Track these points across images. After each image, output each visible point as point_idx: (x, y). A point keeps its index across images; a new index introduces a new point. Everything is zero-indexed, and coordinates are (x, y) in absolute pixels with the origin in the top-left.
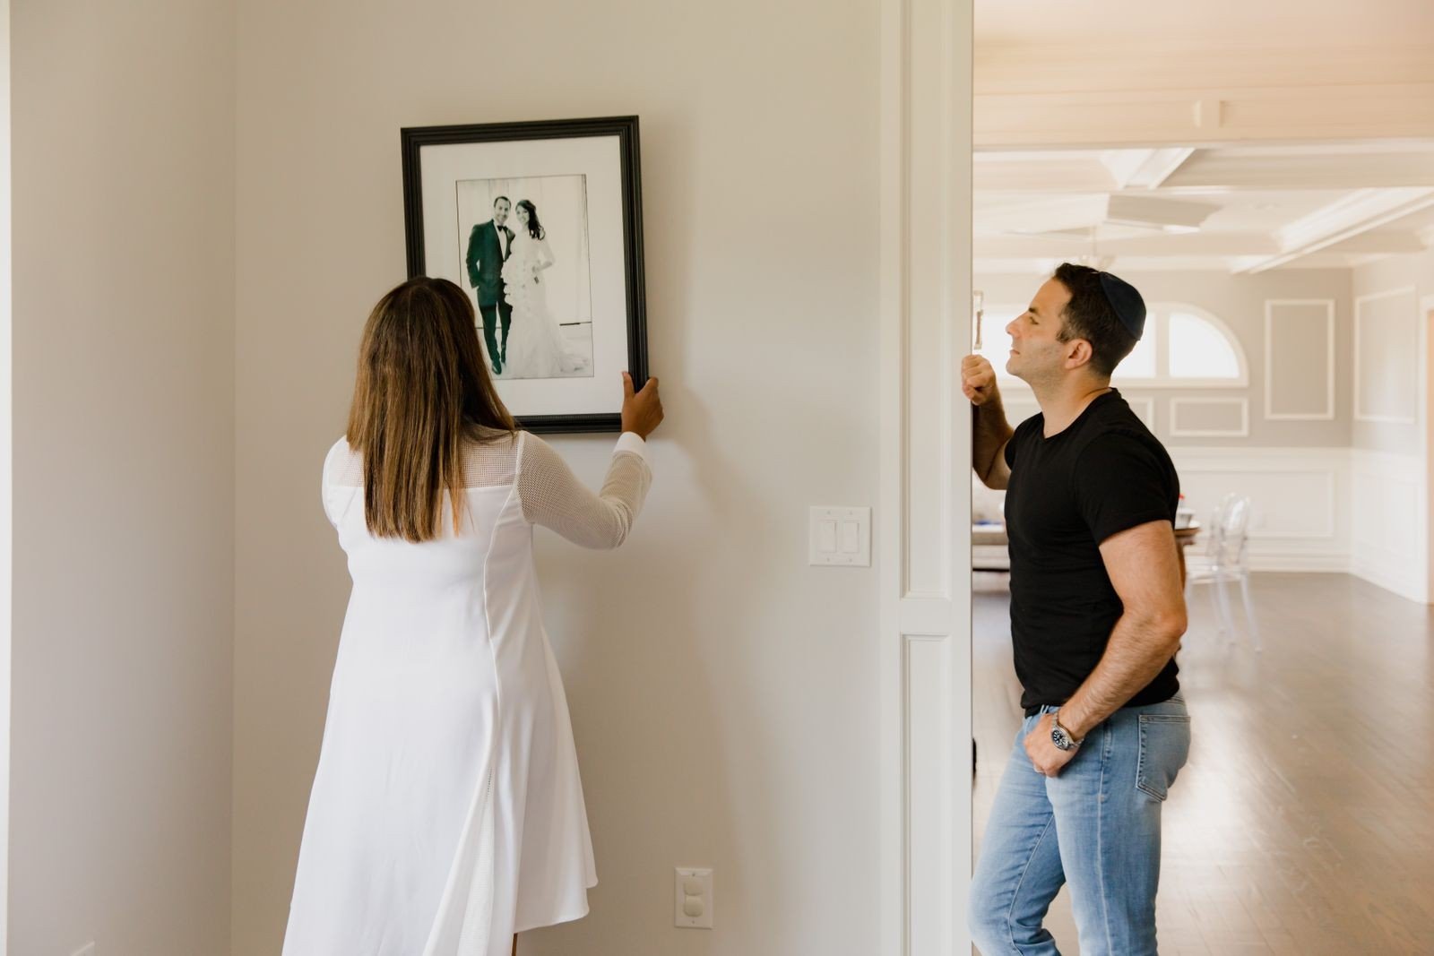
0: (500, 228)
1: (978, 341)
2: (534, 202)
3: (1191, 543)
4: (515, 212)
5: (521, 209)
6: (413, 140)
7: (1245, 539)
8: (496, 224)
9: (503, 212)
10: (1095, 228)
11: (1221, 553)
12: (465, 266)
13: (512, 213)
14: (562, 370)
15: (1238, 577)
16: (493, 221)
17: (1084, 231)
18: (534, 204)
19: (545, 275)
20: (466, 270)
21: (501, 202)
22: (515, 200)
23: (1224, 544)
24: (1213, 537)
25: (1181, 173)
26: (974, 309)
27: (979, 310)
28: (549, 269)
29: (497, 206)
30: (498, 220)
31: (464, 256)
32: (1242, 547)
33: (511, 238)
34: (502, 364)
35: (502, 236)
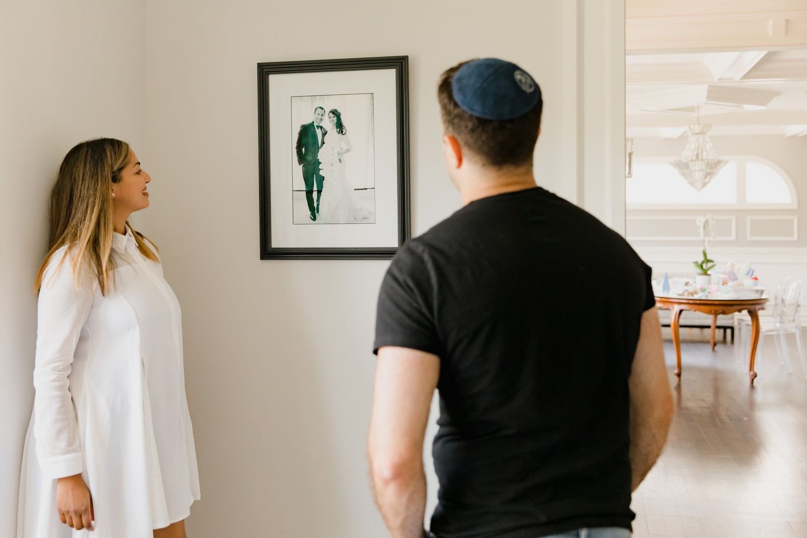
0: (318, 127)
1: (630, 172)
2: (339, 111)
3: (763, 309)
4: (328, 117)
5: (331, 115)
6: (265, 71)
7: (799, 306)
8: (315, 124)
9: (320, 117)
10: (698, 107)
11: (782, 315)
12: (295, 151)
13: (326, 117)
14: (355, 219)
15: (794, 330)
16: (313, 122)
17: (690, 109)
18: (340, 112)
19: (346, 157)
20: (296, 154)
21: (319, 110)
22: (328, 109)
23: (784, 309)
24: (776, 304)
25: (757, 70)
26: (627, 151)
27: (630, 152)
28: (349, 153)
29: (316, 113)
30: (317, 122)
31: (295, 144)
32: (796, 311)
33: (325, 134)
34: (317, 214)
35: (319, 133)
